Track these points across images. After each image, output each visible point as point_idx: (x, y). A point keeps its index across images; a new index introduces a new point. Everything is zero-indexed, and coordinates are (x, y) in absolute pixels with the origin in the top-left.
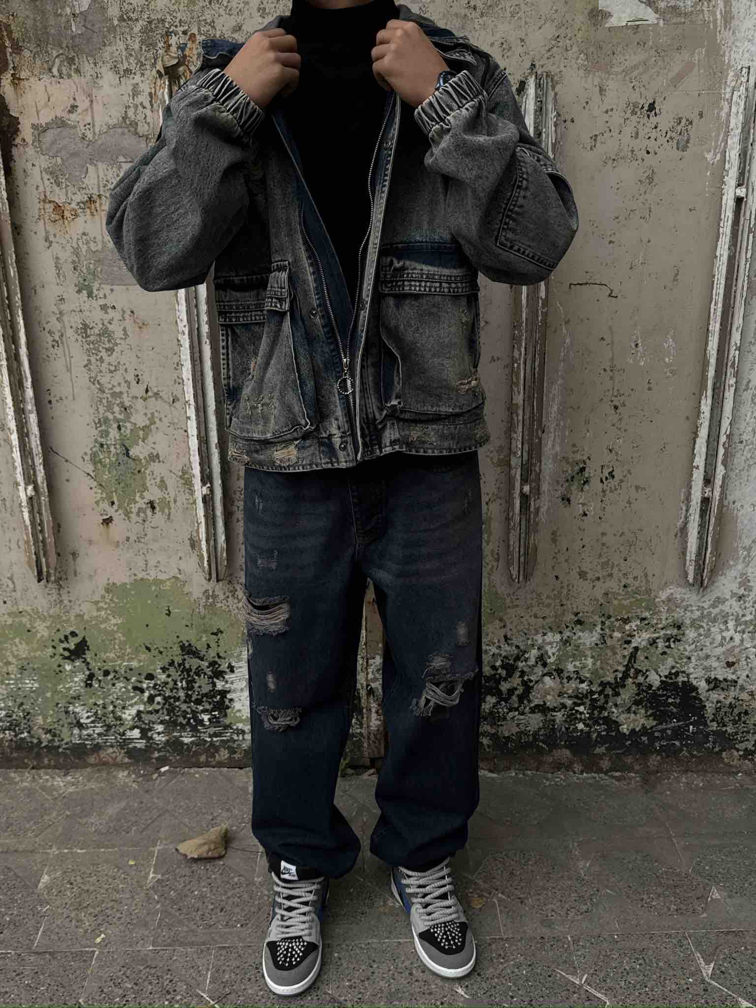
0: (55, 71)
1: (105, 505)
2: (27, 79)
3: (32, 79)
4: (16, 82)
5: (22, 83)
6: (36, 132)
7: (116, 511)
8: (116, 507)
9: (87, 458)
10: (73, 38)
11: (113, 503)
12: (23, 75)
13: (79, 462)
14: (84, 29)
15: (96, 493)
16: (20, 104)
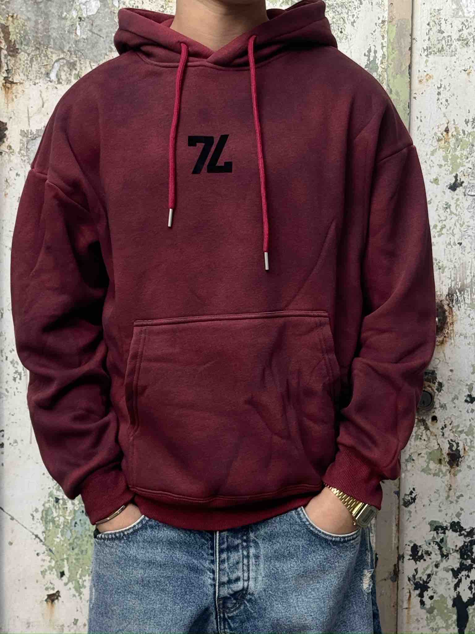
0: (53, 76)
1: (53, 576)
2: (21, 83)
3: (27, 84)
4: (8, 85)
5: (15, 87)
6: (25, 139)
7: (66, 584)
8: (65, 579)
9: (38, 516)
10: (76, 42)
11: (62, 574)
12: (16, 79)
13: (27, 521)
14: (90, 34)
15: (44, 560)
16: (10, 109)
